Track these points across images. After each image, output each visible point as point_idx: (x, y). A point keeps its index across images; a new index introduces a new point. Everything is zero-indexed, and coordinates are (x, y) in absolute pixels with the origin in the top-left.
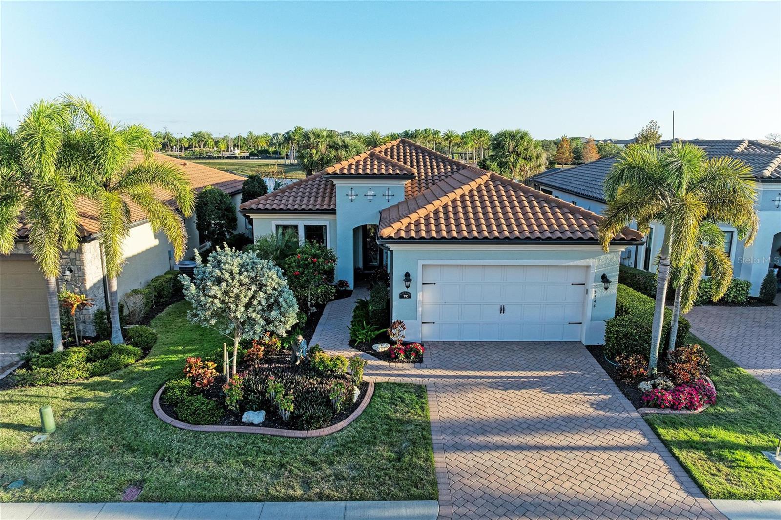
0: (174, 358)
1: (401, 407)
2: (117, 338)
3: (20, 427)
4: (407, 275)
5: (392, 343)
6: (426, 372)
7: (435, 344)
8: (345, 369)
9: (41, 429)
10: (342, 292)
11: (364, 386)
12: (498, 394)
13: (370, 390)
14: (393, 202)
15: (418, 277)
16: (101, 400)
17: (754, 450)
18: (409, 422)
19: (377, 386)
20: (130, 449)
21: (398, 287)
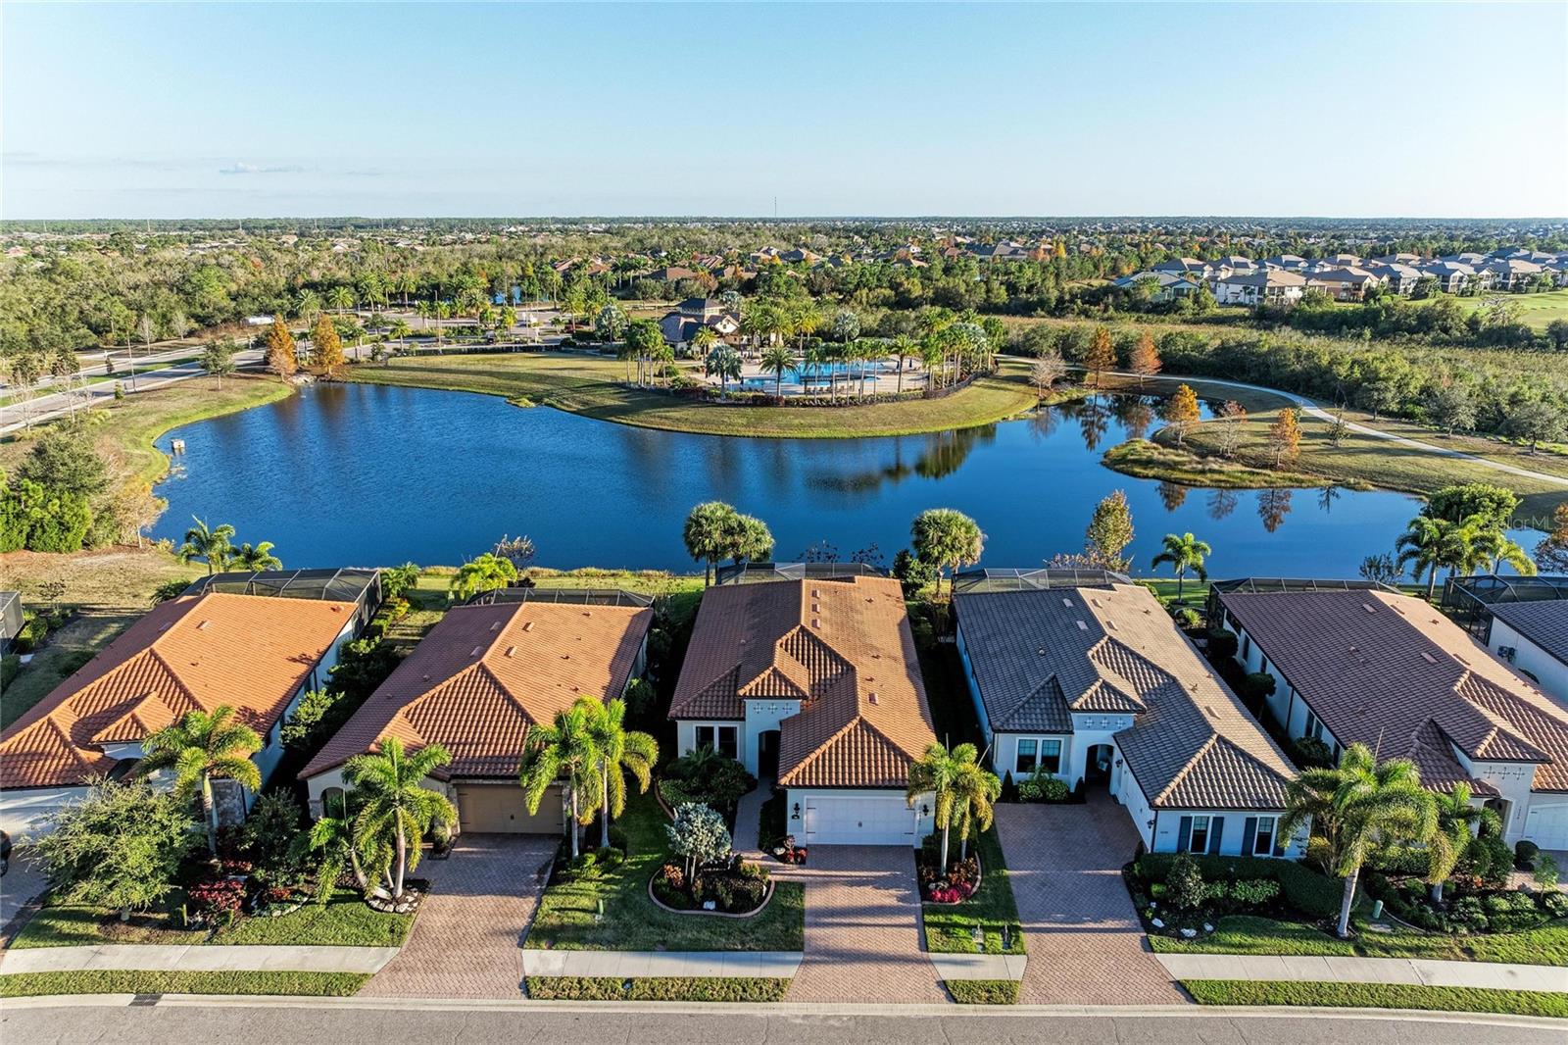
0: (647, 858)
1: (790, 900)
2: (605, 842)
3: (584, 910)
4: (797, 805)
5: (787, 849)
6: (806, 872)
7: (816, 847)
8: (757, 873)
9: (596, 911)
10: (751, 784)
11: (770, 882)
12: (846, 889)
13: (773, 886)
14: (792, 714)
15: (804, 806)
16: (616, 892)
17: (968, 928)
18: (793, 909)
19: (776, 882)
20: (651, 924)
21: (790, 812)
